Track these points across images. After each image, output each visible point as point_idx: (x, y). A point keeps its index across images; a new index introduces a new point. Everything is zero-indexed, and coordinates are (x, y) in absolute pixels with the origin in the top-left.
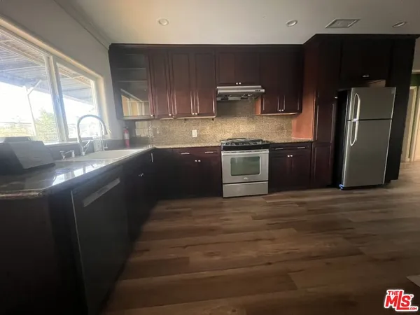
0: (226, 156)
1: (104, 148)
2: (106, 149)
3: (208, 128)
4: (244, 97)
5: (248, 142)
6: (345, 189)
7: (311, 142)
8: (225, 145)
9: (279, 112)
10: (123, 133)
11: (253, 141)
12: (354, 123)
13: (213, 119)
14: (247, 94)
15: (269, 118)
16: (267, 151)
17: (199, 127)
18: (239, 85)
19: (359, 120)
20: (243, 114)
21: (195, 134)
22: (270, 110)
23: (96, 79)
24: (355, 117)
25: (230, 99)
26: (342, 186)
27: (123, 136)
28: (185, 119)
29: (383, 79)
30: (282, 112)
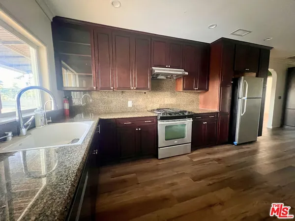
0: (162, 125)
1: (47, 121)
2: (49, 123)
3: (141, 100)
4: (169, 77)
5: (178, 113)
6: (238, 145)
7: (218, 113)
8: (161, 115)
9: (195, 90)
10: (63, 103)
11: (181, 112)
12: (244, 100)
13: (145, 93)
14: (172, 75)
15: (185, 94)
16: (191, 120)
17: (134, 99)
18: (168, 67)
19: (247, 98)
20: (167, 90)
21: (130, 104)
22: (188, 88)
23: (37, 48)
24: (244, 96)
25: (159, 77)
26: (236, 143)
27: (63, 106)
28: (123, 92)
29: (254, 72)
30: (197, 90)
